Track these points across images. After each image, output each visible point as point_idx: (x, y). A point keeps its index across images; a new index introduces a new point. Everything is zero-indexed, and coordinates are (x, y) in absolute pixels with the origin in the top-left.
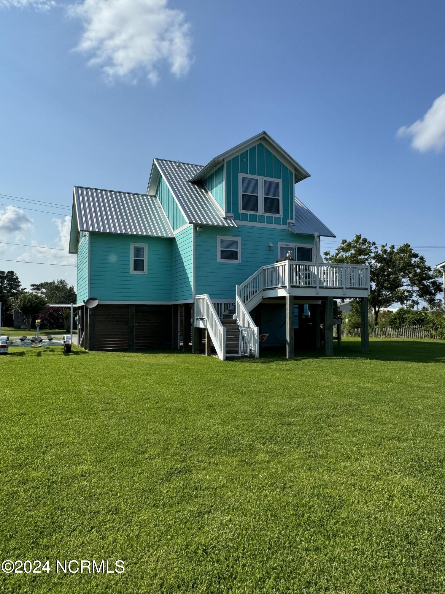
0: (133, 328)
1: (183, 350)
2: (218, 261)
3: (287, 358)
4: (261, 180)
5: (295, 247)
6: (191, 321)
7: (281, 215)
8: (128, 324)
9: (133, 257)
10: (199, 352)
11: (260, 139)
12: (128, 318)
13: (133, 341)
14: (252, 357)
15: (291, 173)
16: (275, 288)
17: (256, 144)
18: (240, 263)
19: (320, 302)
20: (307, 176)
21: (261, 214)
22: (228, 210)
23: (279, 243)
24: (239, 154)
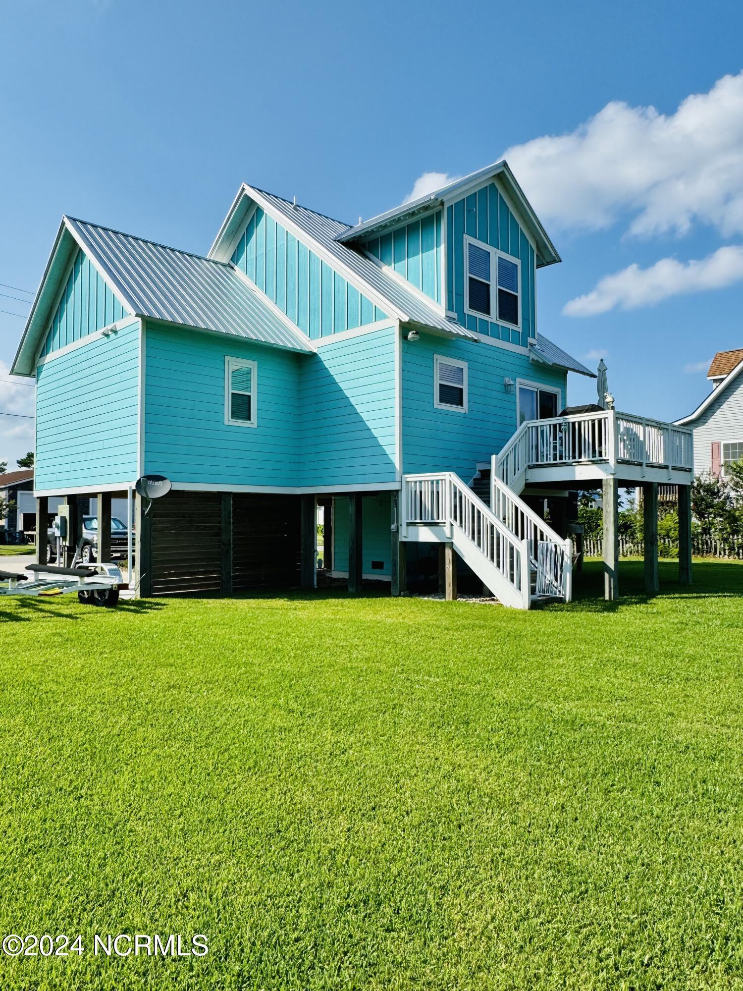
0: (230, 545)
1: (351, 590)
2: (436, 406)
3: (607, 598)
4: (495, 254)
5: (536, 390)
6: (393, 527)
7: (519, 328)
8: (219, 535)
9: (230, 388)
10: (407, 592)
11: (494, 176)
12: (220, 522)
13: (229, 573)
14: (561, 600)
15: (533, 251)
16: (570, 465)
17: (487, 184)
18: (467, 412)
19: (566, 494)
20: (556, 260)
21: (494, 321)
22: (450, 307)
23: (518, 380)
24: (465, 196)
